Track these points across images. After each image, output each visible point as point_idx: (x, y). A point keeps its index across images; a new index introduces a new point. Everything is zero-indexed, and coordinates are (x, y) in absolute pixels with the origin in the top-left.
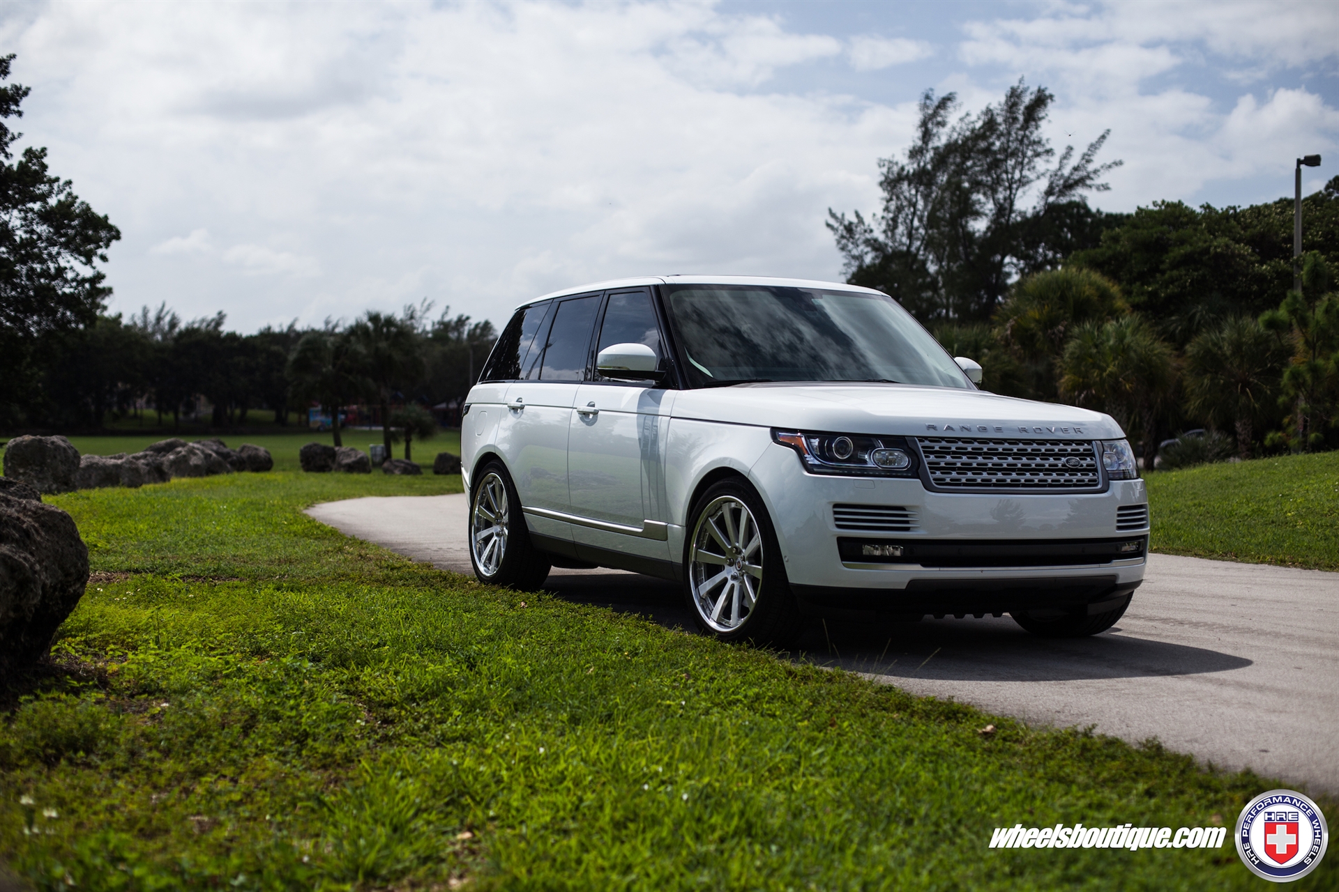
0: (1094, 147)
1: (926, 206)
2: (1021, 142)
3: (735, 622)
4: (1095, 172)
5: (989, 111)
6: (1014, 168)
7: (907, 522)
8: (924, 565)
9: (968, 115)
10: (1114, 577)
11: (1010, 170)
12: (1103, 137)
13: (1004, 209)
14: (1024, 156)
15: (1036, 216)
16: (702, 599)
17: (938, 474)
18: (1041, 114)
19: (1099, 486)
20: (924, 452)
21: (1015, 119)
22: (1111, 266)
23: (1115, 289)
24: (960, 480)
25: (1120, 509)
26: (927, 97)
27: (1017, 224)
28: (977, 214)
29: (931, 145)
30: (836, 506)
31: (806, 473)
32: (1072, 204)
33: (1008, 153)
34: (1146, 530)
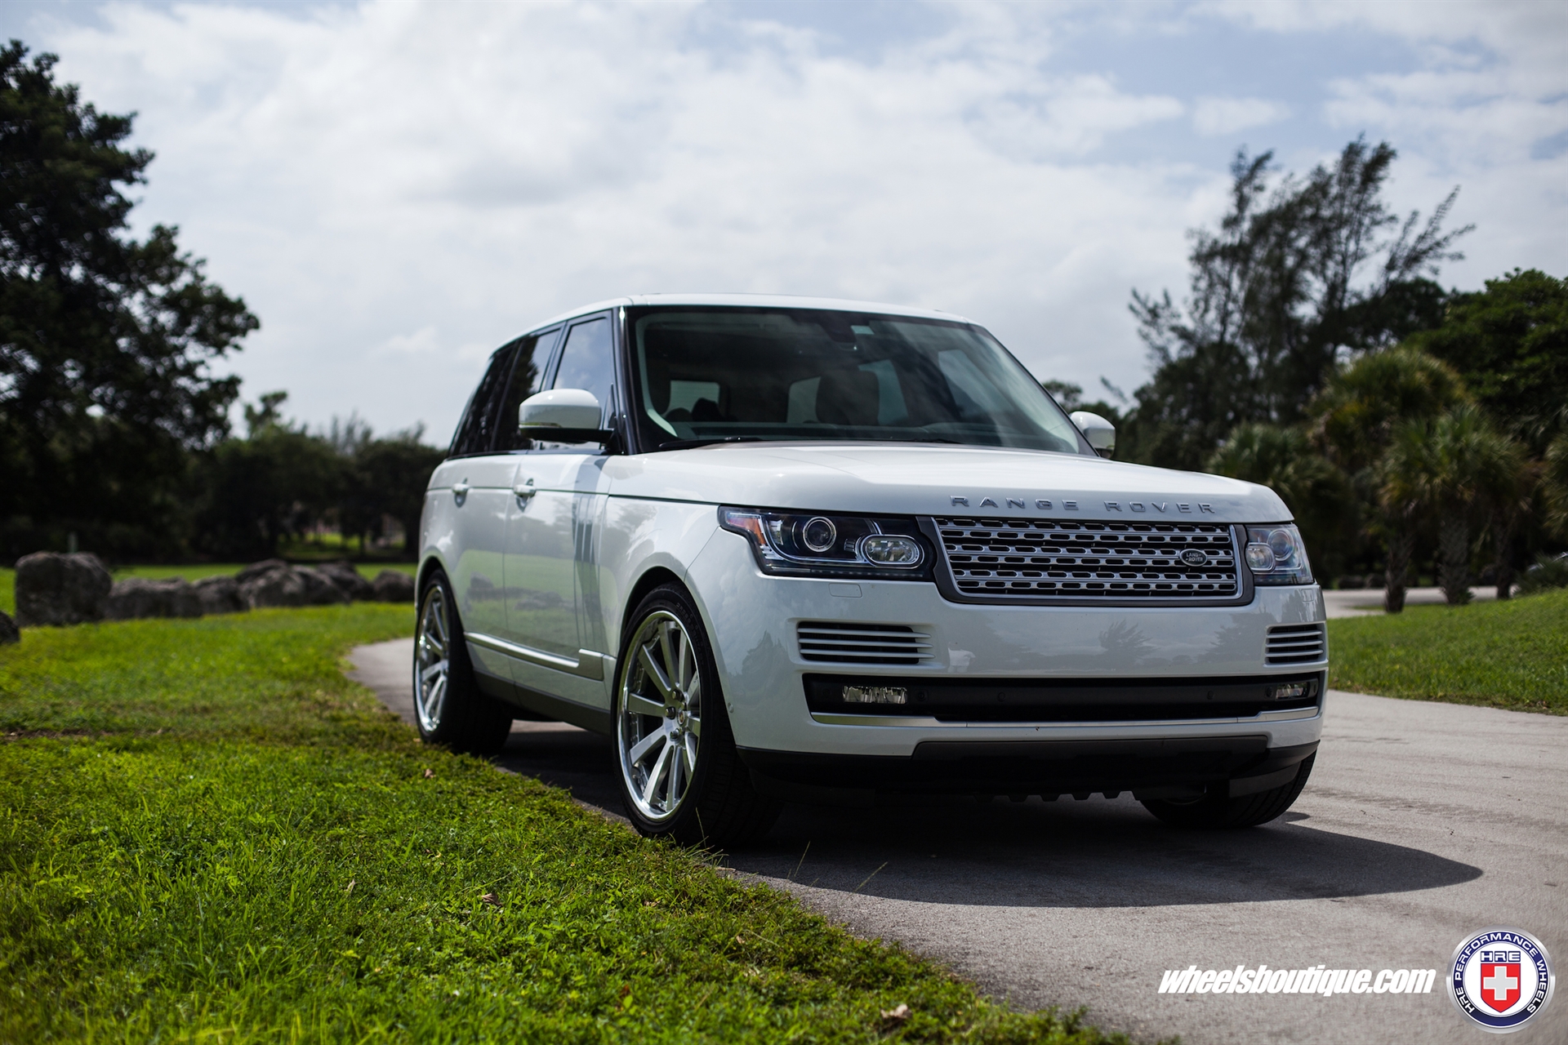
0: (1442, 209)
1: (1241, 287)
2: (1357, 208)
3: (671, 805)
4: (1446, 239)
5: (1320, 171)
6: (1348, 238)
7: (914, 650)
8: (941, 719)
9: (1292, 175)
10: (1264, 738)
11: (1343, 240)
12: (1453, 195)
13: (1336, 288)
14: (1361, 224)
15: (1376, 298)
16: (633, 770)
17: (967, 574)
18: (1381, 173)
19: (1238, 595)
20: (945, 540)
21: (1351, 181)
22: (1456, 352)
23: (1452, 376)
24: (1002, 584)
25: (1274, 630)
26: (1241, 156)
27: (1352, 308)
28: (1303, 297)
29: (1248, 214)
30: (803, 624)
31: (761, 575)
32: (1420, 282)
33: (1341, 221)
34: (1321, 665)
